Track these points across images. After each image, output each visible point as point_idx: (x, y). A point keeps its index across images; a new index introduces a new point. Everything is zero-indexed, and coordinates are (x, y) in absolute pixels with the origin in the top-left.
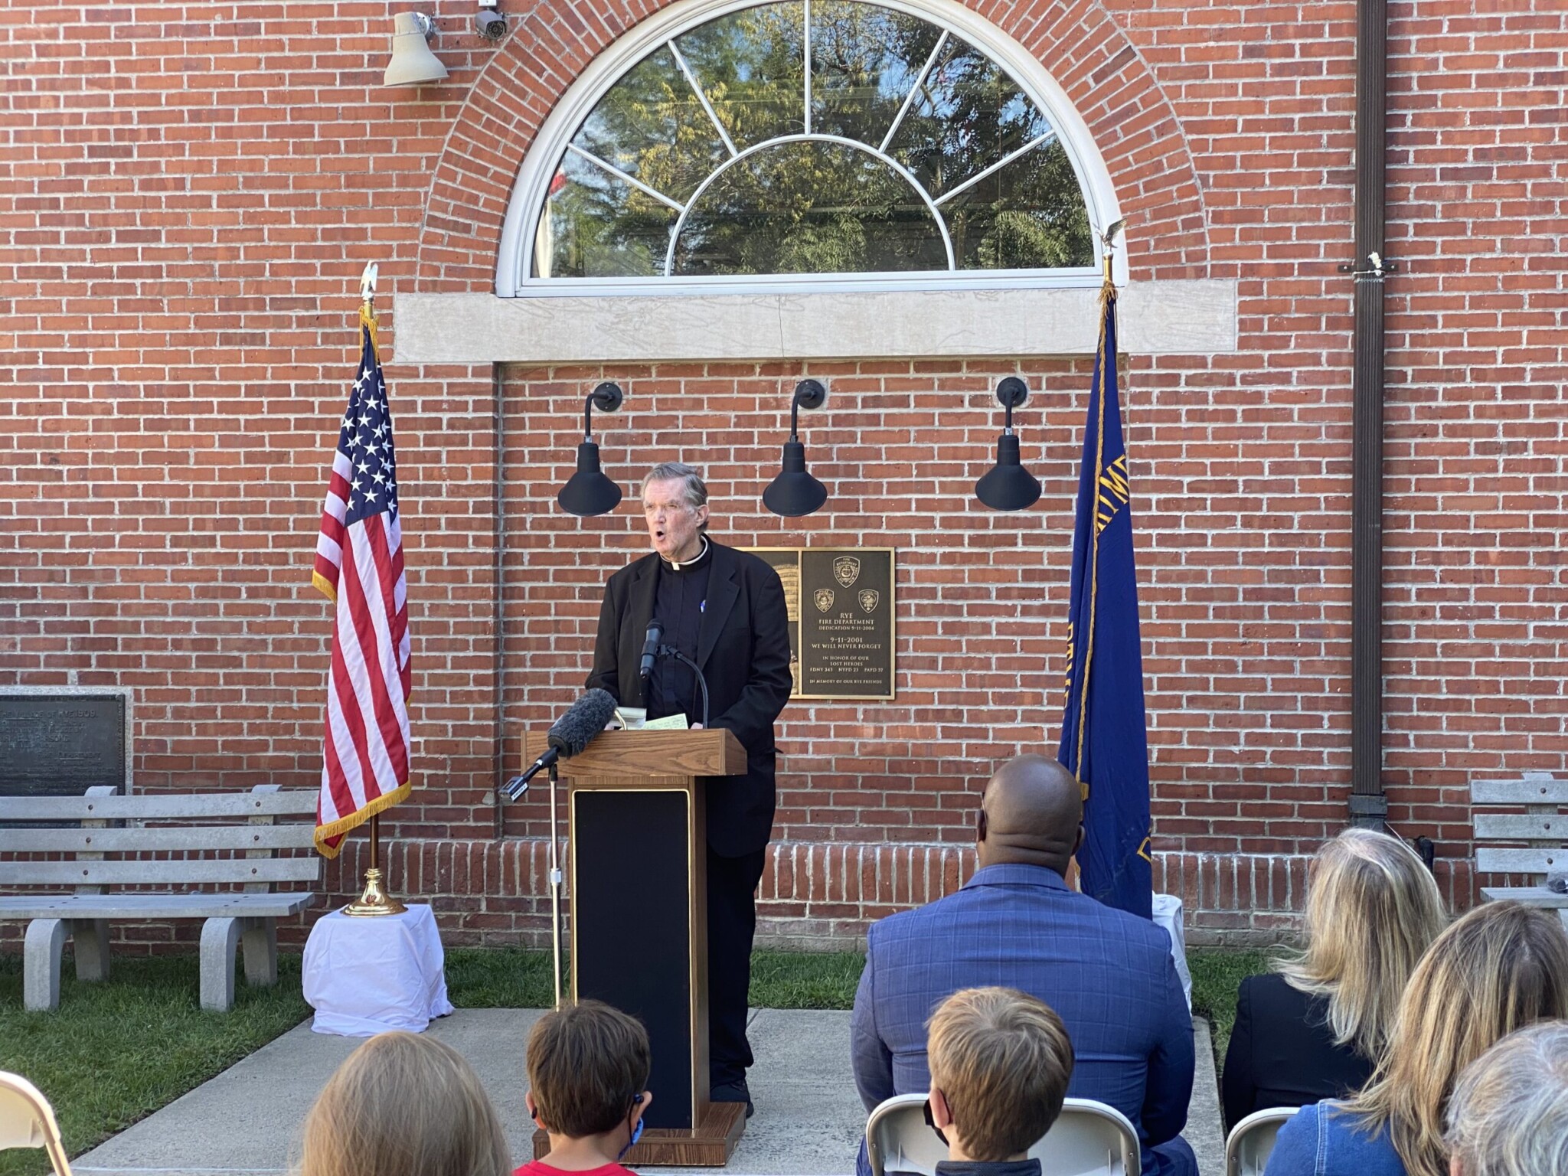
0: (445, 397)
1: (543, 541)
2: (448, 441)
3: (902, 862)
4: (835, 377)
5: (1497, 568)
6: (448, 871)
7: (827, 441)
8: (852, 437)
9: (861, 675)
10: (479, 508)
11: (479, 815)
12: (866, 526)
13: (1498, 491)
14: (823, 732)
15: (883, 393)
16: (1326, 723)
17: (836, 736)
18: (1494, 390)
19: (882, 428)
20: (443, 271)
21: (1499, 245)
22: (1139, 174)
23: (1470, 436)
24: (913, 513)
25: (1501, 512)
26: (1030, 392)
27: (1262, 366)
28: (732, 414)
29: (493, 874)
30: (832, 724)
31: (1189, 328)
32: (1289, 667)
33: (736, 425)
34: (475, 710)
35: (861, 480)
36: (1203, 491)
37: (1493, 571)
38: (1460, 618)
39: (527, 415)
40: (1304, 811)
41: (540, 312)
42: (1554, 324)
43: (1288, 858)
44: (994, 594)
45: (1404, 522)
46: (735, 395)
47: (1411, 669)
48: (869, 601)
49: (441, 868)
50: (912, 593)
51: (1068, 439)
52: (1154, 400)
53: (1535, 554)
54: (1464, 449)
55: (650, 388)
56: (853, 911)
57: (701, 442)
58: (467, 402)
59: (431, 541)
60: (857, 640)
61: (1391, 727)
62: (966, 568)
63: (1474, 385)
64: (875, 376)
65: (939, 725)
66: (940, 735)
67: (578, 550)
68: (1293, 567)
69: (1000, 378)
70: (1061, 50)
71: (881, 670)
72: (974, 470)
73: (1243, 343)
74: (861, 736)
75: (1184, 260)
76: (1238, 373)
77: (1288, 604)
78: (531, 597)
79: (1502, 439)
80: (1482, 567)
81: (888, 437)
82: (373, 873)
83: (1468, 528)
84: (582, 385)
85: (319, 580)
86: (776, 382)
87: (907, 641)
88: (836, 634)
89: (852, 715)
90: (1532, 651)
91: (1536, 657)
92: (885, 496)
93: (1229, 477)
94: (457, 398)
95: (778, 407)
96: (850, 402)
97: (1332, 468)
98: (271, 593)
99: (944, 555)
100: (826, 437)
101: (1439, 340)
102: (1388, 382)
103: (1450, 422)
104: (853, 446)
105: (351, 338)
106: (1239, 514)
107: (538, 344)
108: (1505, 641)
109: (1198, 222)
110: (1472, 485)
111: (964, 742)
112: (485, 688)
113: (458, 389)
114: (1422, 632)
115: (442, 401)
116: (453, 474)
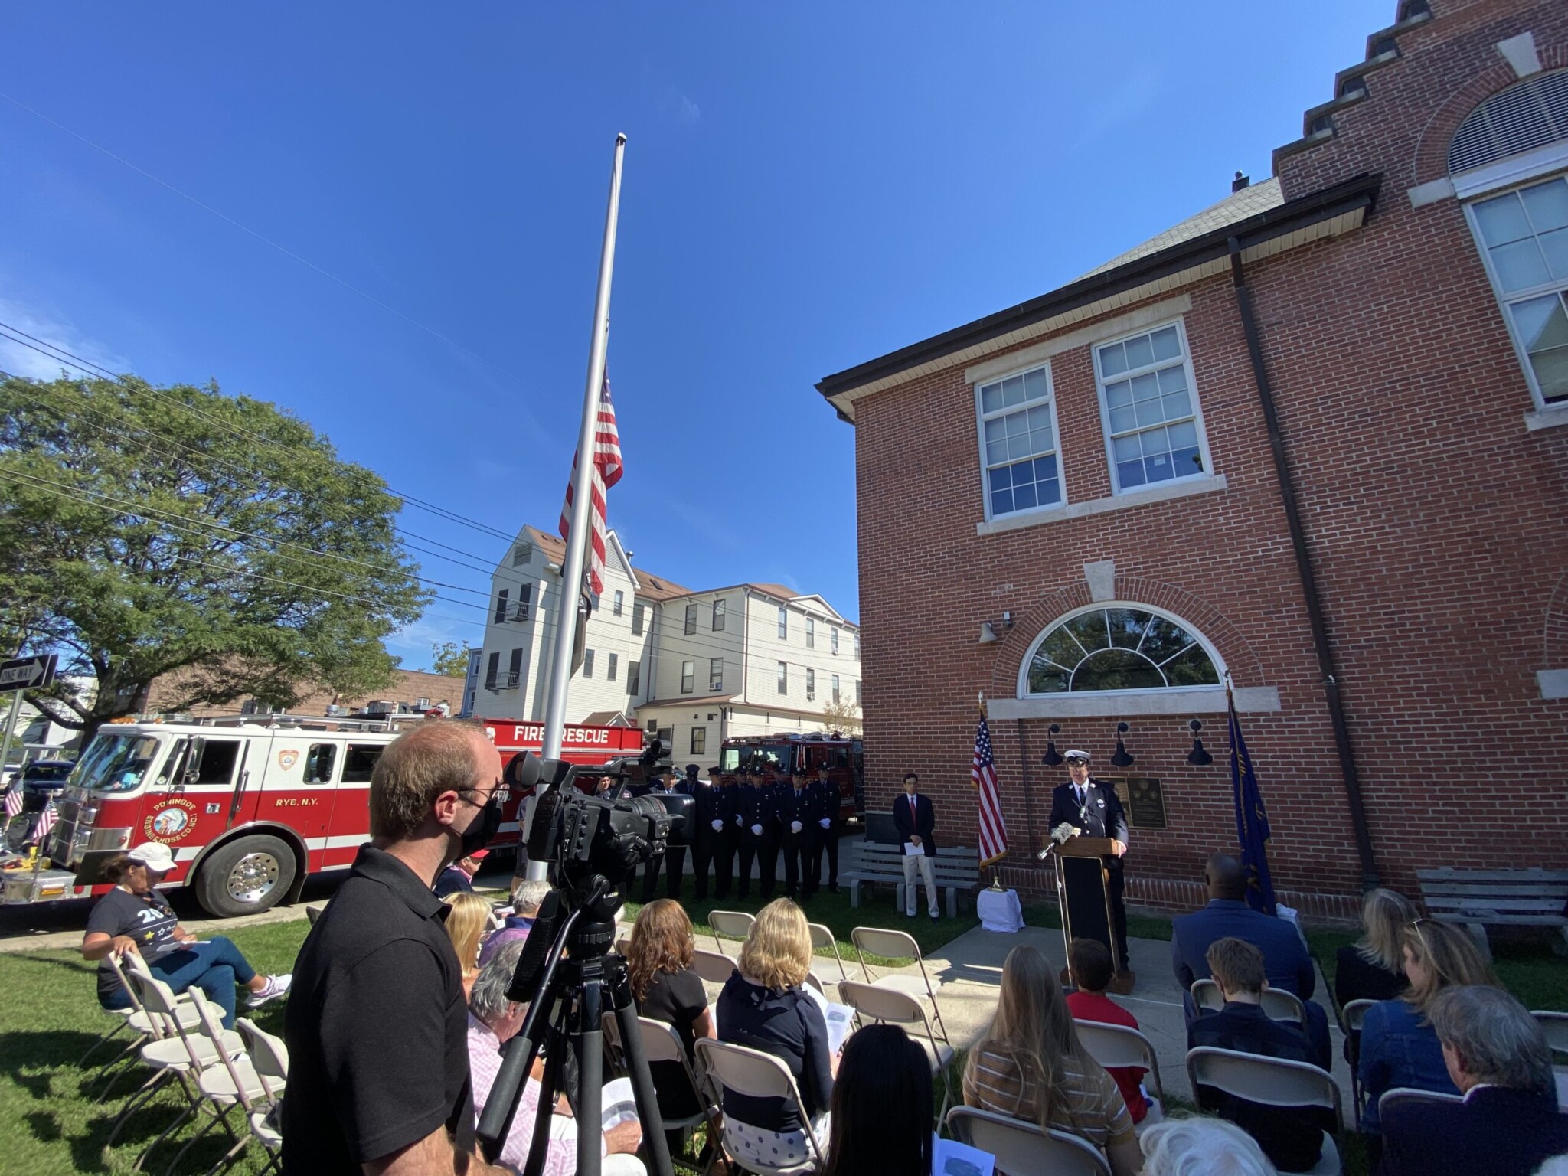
0: (1005, 729)
1: (1038, 773)
2: (1006, 742)
3: (1179, 887)
4: (1131, 722)
5: (1410, 787)
6: (1019, 879)
8: (1140, 741)
9: (1156, 820)
10: (1018, 762)
11: (1027, 861)
13: (1403, 758)
14: (1142, 839)
15: (1149, 727)
16: (1346, 845)
17: (1148, 841)
18: (1393, 721)
19: (1150, 738)
20: (1000, 693)
21: (1382, 670)
22: (1231, 654)
23: (1386, 738)
24: (1165, 766)
25: (1406, 766)
26: (1203, 725)
27: (1293, 715)
28: (1097, 734)
29: (1033, 882)
30: (1145, 837)
31: (1261, 703)
32: (1326, 823)
33: (1099, 737)
35: (1145, 755)
36: (1277, 759)
37: (1408, 788)
38: (1398, 806)
39: (1030, 734)
40: (1343, 879)
41: (1030, 704)
42: (1413, 697)
43: (1340, 897)
44: (1200, 794)
45: (1365, 770)
46: (1097, 728)
47: (1380, 826)
48: (1153, 795)
50: (1169, 793)
51: (1221, 741)
52: (1252, 727)
53: (1425, 782)
54: (1385, 743)
55: (1068, 726)
56: (1163, 904)
58: (1011, 731)
59: (1004, 773)
60: (1150, 808)
61: (1375, 847)
62: (1188, 785)
63: (1383, 720)
64: (1145, 721)
65: (1186, 839)
66: (1187, 843)
67: (1050, 777)
68: (1320, 786)
69: (1190, 721)
70: (1196, 617)
71: (1161, 819)
72: (1186, 751)
73: (1283, 707)
74: (1156, 841)
75: (1254, 680)
76: (1283, 718)
77: (1321, 800)
78: (1036, 791)
79: (1400, 739)
80: (1403, 787)
81: (1153, 741)
82: (996, 878)
83: (1393, 772)
84: (1047, 725)
85: (973, 783)
86: (1111, 724)
87: (1169, 809)
88: (1143, 806)
89: (1153, 834)
90: (1432, 819)
91: (1435, 821)
92: (1154, 760)
93: (1287, 754)
94: (1008, 730)
95: (1112, 731)
96: (1137, 730)
97: (1329, 750)
98: (958, 787)
99: (1179, 780)
100: (1130, 741)
101: (1364, 705)
102: (1346, 720)
103: (1376, 733)
104: (1140, 744)
105: (977, 713)
106: (1294, 767)
107: (1031, 713)
108: (1420, 815)
109: (1257, 668)
110: (1391, 756)
112: (1025, 820)
113: (1008, 727)
114: (1381, 811)
115: (1003, 730)
116: (1009, 752)
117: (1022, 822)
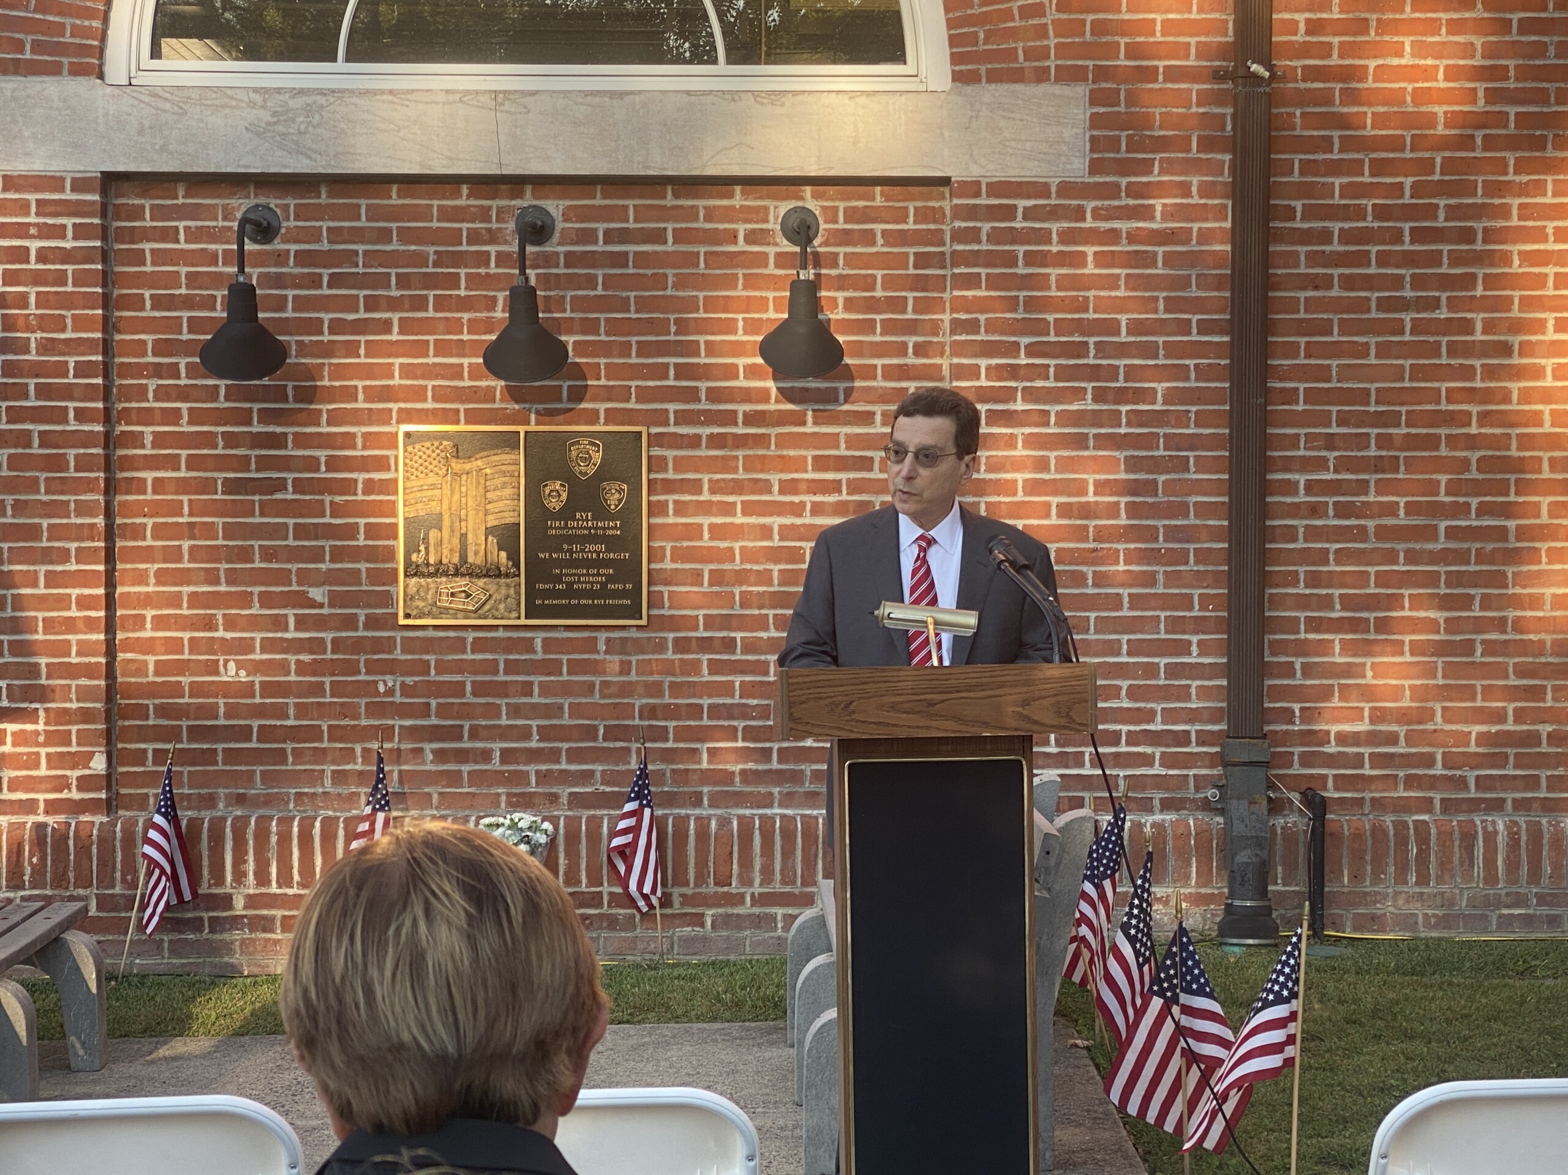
0: (33, 219)
1: (173, 416)
2: (38, 278)
4: (568, 203)
5: (1402, 454)
6: (43, 859)
7: (557, 287)
8: (591, 282)
9: (604, 593)
10: (83, 370)
11: (85, 783)
12: (610, 399)
13: (1405, 358)
14: (553, 667)
15: (631, 225)
16: (1195, 649)
17: (569, 673)
18: (1400, 231)
19: (631, 271)
20: (28, 47)
21: (1408, 48)
23: (1371, 289)
24: (671, 382)
25: (1407, 384)
26: (823, 226)
27: (1119, 197)
28: (431, 249)
29: (106, 861)
30: (565, 658)
31: (1028, 145)
32: (1150, 579)
33: (436, 264)
34: (79, 642)
35: (603, 338)
36: (1045, 355)
37: (1397, 458)
38: (1358, 517)
39: (147, 246)
40: (1167, 761)
41: (168, 106)
42: (1474, 150)
44: (776, 488)
45: (1291, 396)
46: (435, 224)
47: (1298, 581)
49: (31, 856)
51: (872, 288)
52: (984, 238)
53: (1447, 436)
54: (1363, 305)
55: (318, 212)
57: (389, 287)
58: (64, 227)
59: (16, 415)
60: (598, 547)
61: (1273, 654)
62: (740, 453)
63: (1376, 225)
64: (621, 202)
65: (705, 657)
66: (705, 671)
67: (221, 429)
68: (1156, 453)
69: (784, 207)
71: (629, 586)
72: (752, 327)
73: (1095, 167)
74: (603, 672)
75: (1021, 58)
76: (1090, 205)
77: (1150, 500)
78: (155, 492)
79: (1408, 294)
80: (1384, 453)
81: (638, 282)
83: (1368, 404)
84: (225, 207)
86: (490, 208)
87: (663, 548)
88: (571, 539)
89: (591, 646)
90: (1443, 557)
91: (1447, 565)
92: (634, 360)
93: (1077, 338)
94: (50, 221)
95: (492, 241)
96: (588, 236)
97: (1205, 328)
99: (711, 436)
100: (558, 282)
101: (1335, 167)
102: (1274, 220)
103: (1347, 271)
104: (592, 293)
106: (1089, 386)
107: (163, 149)
108: (1411, 545)
109: (1037, 11)
110: (1373, 351)
111: (738, 680)
112: (93, 614)
113: (52, 209)
114: (1312, 533)
115: (29, 224)
116: (44, 323)
117: (80, 625)
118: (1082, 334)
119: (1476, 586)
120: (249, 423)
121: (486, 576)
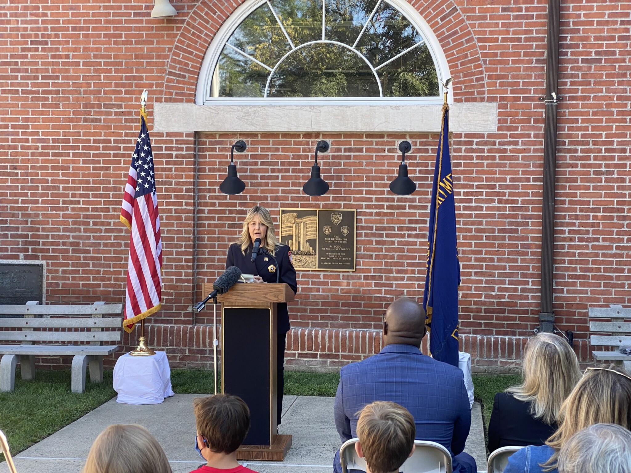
0: (174, 145)
1: (213, 204)
2: (175, 163)
3: (357, 337)
4: (333, 140)
5: (601, 222)
6: (173, 338)
7: (329, 166)
8: (340, 164)
9: (342, 261)
10: (187, 190)
11: (186, 315)
12: (345, 201)
13: (602, 190)
14: (326, 284)
15: (352, 147)
16: (530, 283)
17: (331, 285)
18: (601, 149)
19: (352, 161)
20: (174, 94)
21: (604, 90)
22: (458, 59)
23: (591, 168)
24: (364, 196)
25: (603, 199)
26: (412, 147)
27: (507, 138)
28: (291, 154)
29: (191, 339)
30: (330, 281)
31: (478, 122)
32: (515, 261)
33: (292, 159)
34: (185, 272)
35: (343, 182)
36: (482, 188)
37: (599, 223)
38: (586, 242)
39: (207, 153)
40: (521, 319)
41: (214, 111)
42: (626, 123)
43: (514, 338)
44: (396, 229)
45: (564, 202)
46: (292, 146)
47: (565, 262)
48: (345, 231)
49: (170, 336)
50: (363, 228)
51: (428, 166)
52: (463, 151)
53: (617, 216)
54: (588, 173)
55: (257, 143)
56: (337, 356)
57: (278, 165)
58: (183, 148)
59: (168, 204)
60: (340, 247)
61: (557, 286)
62: (385, 218)
63: (593, 147)
64: (349, 140)
65: (373, 282)
66: (373, 286)
67: (228, 208)
68: (518, 220)
69: (400, 141)
70: (427, 8)
71: (350, 259)
72: (389, 178)
73: (499, 129)
74: (341, 285)
75: (476, 94)
76: (497, 141)
77: (516, 235)
78: (208, 227)
79: (604, 169)
80: (595, 221)
81: (354, 164)
82: (142, 339)
83: (590, 205)
84: (230, 141)
85: (123, 219)
86: (309, 141)
87: (361, 247)
88: (332, 244)
89: (338, 277)
90: (614, 255)
91: (616, 258)
92: (352, 189)
93: (493, 183)
94: (179, 146)
95: (310, 152)
96: (339, 150)
97: (535, 180)
98: (102, 224)
99: (376, 213)
100: (329, 164)
101: (579, 129)
102: (558, 145)
103: (583, 162)
104: (340, 168)
105: (136, 121)
106: (497, 198)
107: (212, 124)
108: (604, 251)
109: (482, 79)
110: (591, 188)
111: (383, 289)
112: (189, 264)
113: (180, 142)
114: (570, 247)
115: (173, 147)
116: (177, 176)
117: (185, 267)
118: (494, 182)
119: (626, 265)
120: (236, 206)
121: (306, 255)
